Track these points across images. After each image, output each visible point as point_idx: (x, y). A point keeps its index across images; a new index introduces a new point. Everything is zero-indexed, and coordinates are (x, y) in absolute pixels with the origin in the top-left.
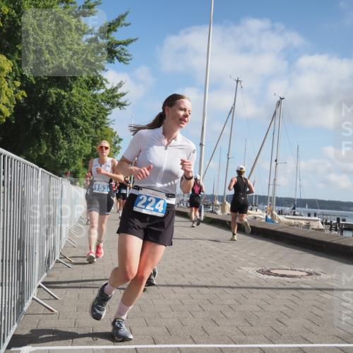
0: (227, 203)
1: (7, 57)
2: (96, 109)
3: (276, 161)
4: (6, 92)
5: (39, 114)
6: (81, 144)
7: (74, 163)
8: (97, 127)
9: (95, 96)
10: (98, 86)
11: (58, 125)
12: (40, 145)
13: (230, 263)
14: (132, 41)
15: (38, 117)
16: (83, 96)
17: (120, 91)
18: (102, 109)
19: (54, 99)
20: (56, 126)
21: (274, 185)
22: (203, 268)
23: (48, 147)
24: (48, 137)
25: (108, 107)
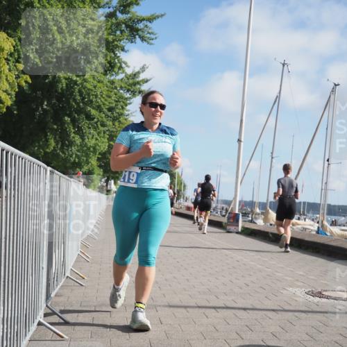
0: (270, 211)
1: (8, 34)
2: (114, 97)
3: (328, 160)
4: (7, 76)
5: (46, 103)
6: (97, 139)
7: (88, 163)
8: (114, 119)
9: (112, 82)
10: (116, 70)
11: (69, 116)
12: (47, 140)
13: (273, 282)
14: (158, 17)
15: (45, 107)
16: (99, 82)
17: (142, 77)
18: (121, 97)
19: (64, 86)
20: (66, 118)
21: (326, 189)
22: (241, 288)
23: (57, 143)
24: (56, 130)
25: (128, 95)
